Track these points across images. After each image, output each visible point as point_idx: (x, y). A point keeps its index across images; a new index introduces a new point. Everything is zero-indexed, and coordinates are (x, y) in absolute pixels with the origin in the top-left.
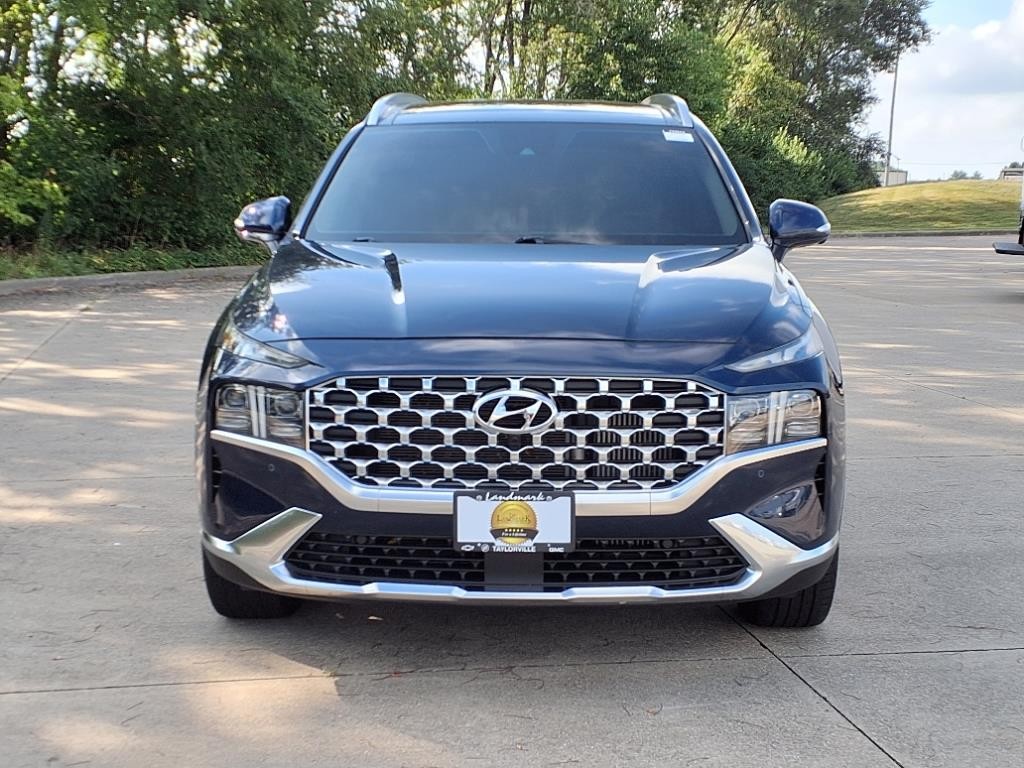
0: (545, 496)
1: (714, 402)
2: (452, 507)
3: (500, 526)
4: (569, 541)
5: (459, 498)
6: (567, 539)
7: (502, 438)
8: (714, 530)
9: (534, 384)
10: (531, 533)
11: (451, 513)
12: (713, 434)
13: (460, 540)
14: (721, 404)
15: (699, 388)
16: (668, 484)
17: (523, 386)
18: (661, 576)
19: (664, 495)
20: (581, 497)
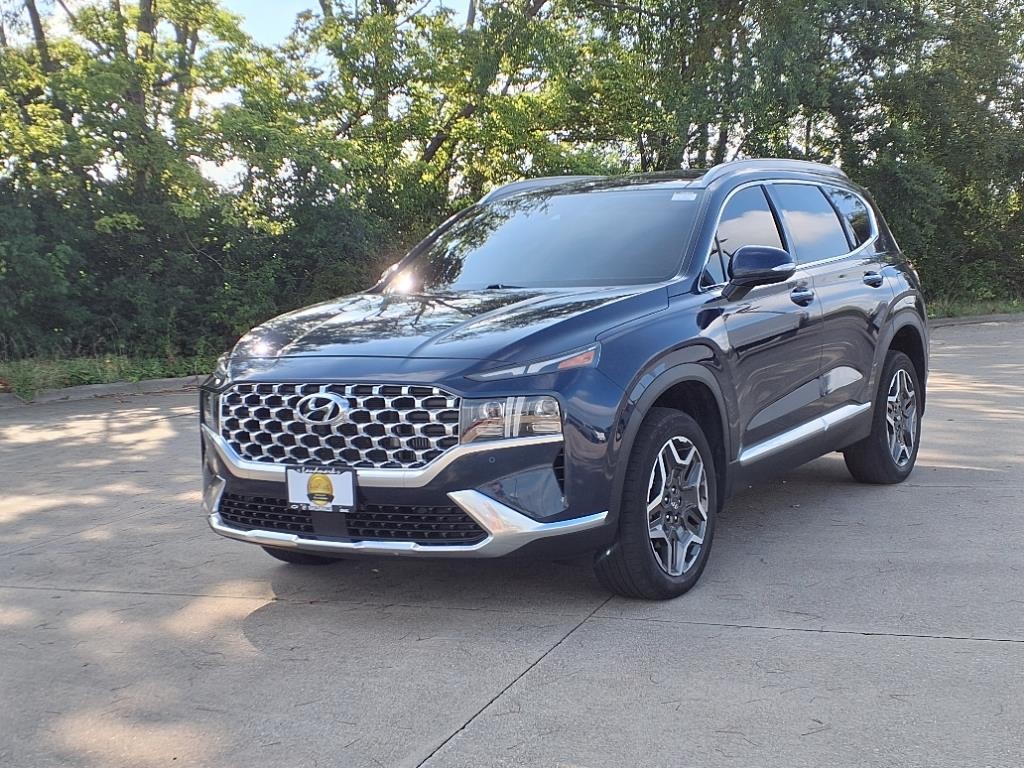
0: (336, 470)
1: (450, 403)
2: (284, 476)
3: (313, 492)
4: (351, 504)
5: (289, 471)
6: (351, 503)
7: (315, 428)
8: (451, 502)
9: (337, 389)
10: (330, 498)
11: (284, 481)
12: (449, 428)
13: (291, 501)
14: (457, 405)
15: (441, 393)
16: (422, 464)
17: (329, 390)
18: (422, 535)
19: (418, 473)
20: (362, 473)
